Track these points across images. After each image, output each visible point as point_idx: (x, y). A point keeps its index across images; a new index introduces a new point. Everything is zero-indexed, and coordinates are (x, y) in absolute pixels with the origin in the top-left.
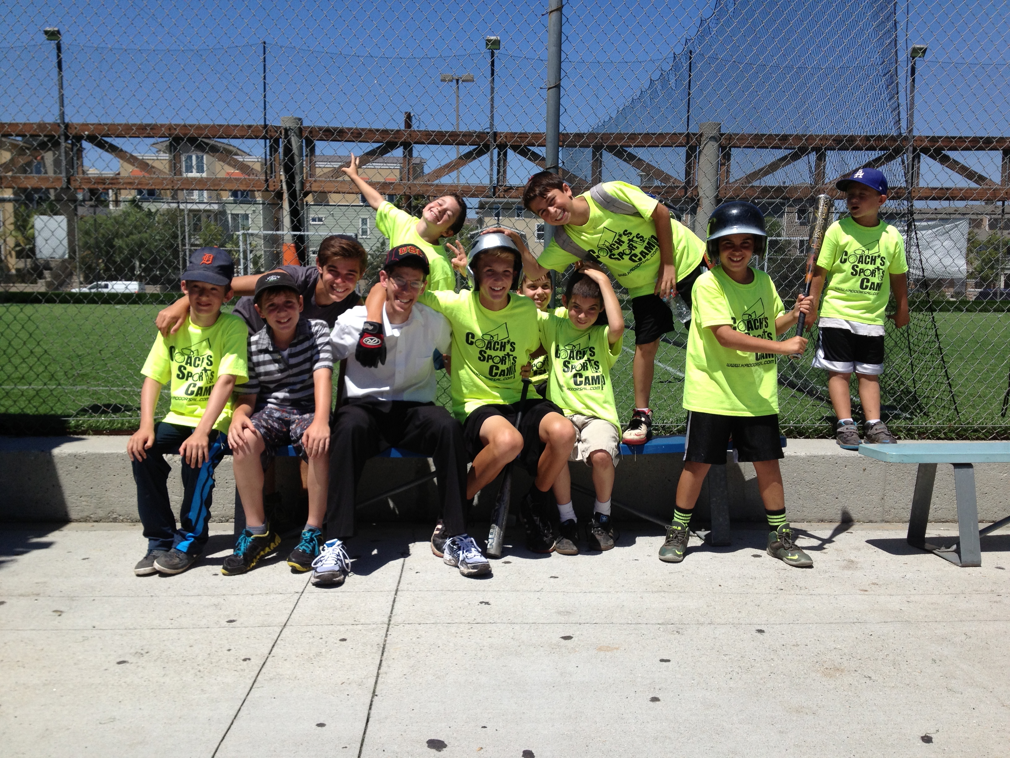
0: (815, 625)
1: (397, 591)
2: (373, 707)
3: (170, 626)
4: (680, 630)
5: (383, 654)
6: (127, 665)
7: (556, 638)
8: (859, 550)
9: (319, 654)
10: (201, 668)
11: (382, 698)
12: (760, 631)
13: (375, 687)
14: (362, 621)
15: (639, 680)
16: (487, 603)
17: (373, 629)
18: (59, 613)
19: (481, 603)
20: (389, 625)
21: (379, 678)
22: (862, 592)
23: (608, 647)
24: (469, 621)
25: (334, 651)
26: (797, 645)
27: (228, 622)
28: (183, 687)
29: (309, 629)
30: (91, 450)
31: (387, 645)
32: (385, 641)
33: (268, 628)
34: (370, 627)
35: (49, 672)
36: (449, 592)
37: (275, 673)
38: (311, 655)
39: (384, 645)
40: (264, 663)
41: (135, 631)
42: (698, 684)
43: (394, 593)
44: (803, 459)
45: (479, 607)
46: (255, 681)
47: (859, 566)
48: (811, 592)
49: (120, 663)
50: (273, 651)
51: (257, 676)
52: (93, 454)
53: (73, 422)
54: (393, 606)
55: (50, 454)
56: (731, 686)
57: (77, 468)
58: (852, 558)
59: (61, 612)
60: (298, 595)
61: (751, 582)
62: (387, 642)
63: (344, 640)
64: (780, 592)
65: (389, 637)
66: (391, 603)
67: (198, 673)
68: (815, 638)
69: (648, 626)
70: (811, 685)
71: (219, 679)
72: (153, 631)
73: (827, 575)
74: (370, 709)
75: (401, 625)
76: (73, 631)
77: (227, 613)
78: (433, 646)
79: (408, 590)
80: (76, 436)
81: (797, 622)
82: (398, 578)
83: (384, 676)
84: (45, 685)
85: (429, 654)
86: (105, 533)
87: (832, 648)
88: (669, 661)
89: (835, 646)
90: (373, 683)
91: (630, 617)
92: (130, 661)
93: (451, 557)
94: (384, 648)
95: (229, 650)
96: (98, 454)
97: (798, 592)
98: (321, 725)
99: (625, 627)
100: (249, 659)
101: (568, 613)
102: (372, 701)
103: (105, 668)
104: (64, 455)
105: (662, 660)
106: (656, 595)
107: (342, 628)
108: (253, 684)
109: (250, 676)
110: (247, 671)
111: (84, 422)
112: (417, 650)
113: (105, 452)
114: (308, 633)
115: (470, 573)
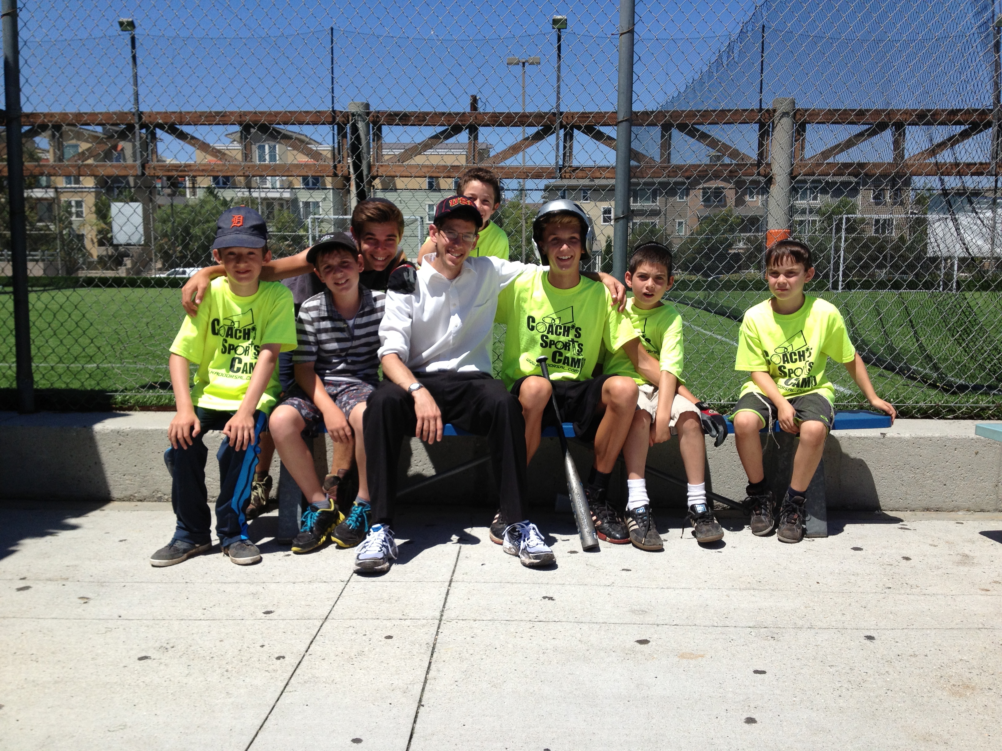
0: (934, 631)
1: (451, 581)
2: (418, 720)
3: (202, 617)
4: (775, 636)
5: (432, 655)
6: (149, 661)
7: (630, 642)
8: (973, 542)
9: (361, 653)
10: (229, 667)
11: (428, 709)
12: (870, 638)
13: (422, 696)
14: (412, 615)
15: (730, 695)
16: (551, 599)
17: (423, 626)
18: (86, 600)
19: (544, 598)
20: (440, 620)
21: (427, 685)
22: (984, 592)
23: (691, 654)
24: (530, 618)
25: (377, 650)
26: (915, 656)
27: (264, 613)
28: (207, 690)
29: (352, 623)
30: (135, 427)
31: (437, 645)
32: (436, 640)
33: (308, 621)
34: (419, 622)
35: (63, 667)
36: (509, 585)
37: (310, 675)
38: (352, 655)
39: (434, 644)
40: (300, 662)
41: (163, 622)
42: (801, 701)
43: (448, 584)
44: (907, 441)
45: (541, 603)
46: (287, 684)
47: (975, 561)
48: (924, 591)
49: (141, 659)
50: (311, 648)
51: (291, 678)
52: (137, 431)
53: (119, 397)
54: (446, 599)
55: (92, 431)
56: (841, 704)
57: (120, 444)
58: (967, 552)
59: (87, 598)
60: (343, 584)
61: (853, 578)
62: (438, 641)
63: (389, 637)
64: (887, 590)
65: (440, 635)
66: (444, 596)
67: (226, 673)
68: (936, 647)
69: (738, 629)
70: (938, 705)
71: (247, 680)
72: (183, 622)
73: (940, 572)
74: (415, 722)
75: (454, 622)
76: (97, 621)
77: (265, 603)
78: (490, 648)
79: (463, 581)
80: (122, 412)
81: (912, 627)
82: (453, 567)
83: (432, 681)
84: (56, 682)
85: (484, 657)
86: (148, 513)
87: (957, 660)
88: (764, 672)
89: (960, 657)
90: (420, 691)
91: (715, 619)
92: (152, 657)
93: (511, 546)
94: (434, 648)
95: (262, 646)
96: (142, 430)
97: (908, 591)
98: (357, 741)
99: (710, 630)
100: (284, 657)
101: (644, 612)
102: (417, 713)
103: (124, 665)
104: (107, 432)
105: (756, 672)
106: (745, 593)
107: (389, 624)
108: (285, 687)
109: (282, 678)
110: (279, 672)
111: (130, 397)
112: (472, 652)
113: (150, 428)
114: (351, 629)
115: (533, 563)
